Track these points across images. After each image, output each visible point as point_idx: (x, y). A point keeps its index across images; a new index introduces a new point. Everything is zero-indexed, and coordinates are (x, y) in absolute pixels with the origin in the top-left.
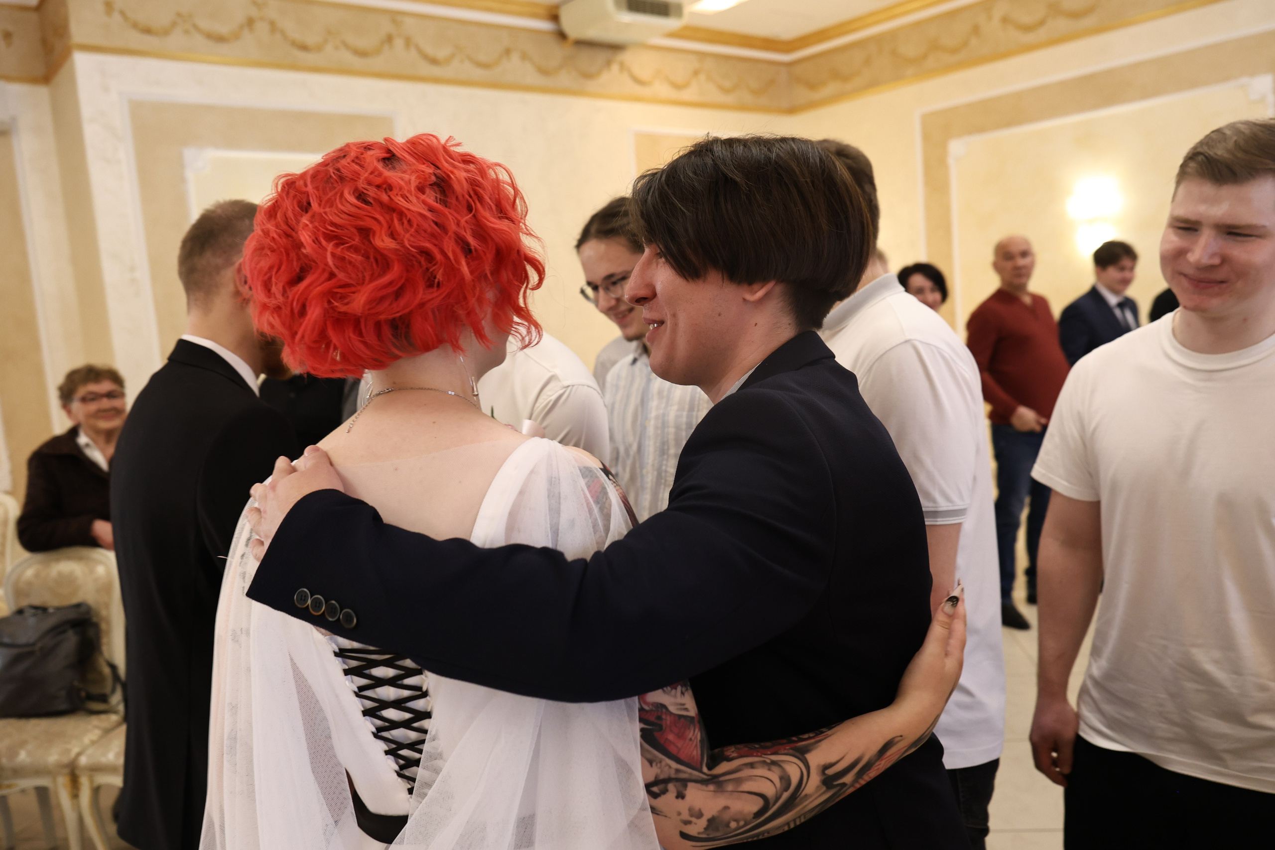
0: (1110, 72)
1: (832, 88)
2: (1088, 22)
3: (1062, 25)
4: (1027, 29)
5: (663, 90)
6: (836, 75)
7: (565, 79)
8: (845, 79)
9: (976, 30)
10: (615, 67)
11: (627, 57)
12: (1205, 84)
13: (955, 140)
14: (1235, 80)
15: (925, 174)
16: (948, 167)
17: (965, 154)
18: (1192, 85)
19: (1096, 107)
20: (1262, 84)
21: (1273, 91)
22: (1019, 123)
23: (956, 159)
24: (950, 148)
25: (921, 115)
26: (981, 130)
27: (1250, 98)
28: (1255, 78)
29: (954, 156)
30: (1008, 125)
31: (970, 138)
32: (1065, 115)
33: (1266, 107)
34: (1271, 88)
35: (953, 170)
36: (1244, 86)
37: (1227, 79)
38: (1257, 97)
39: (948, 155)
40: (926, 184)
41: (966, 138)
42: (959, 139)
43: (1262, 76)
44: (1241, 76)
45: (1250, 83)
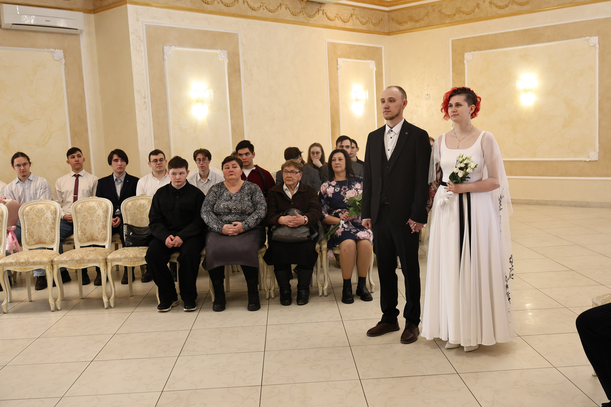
0: (535, 29)
1: (409, 25)
2: (526, 7)
3: (516, 7)
4: (500, 8)
5: (339, 23)
6: (411, 19)
7: (302, 18)
8: (417, 21)
9: (478, 6)
10: (321, 12)
11: (325, 8)
12: (573, 38)
13: (467, 53)
14: (584, 37)
15: (453, 67)
16: (464, 64)
17: (472, 59)
18: (568, 38)
19: (529, 44)
20: (595, 40)
21: (599, 43)
22: (496, 48)
23: (468, 61)
24: (465, 56)
25: (452, 40)
26: (479, 49)
27: (590, 45)
28: (592, 37)
29: (467, 60)
30: (491, 48)
31: (474, 52)
32: (516, 45)
33: (596, 49)
34: (598, 42)
35: (466, 66)
36: (588, 40)
37: (581, 37)
38: (592, 45)
39: (464, 59)
40: (453, 71)
41: (472, 52)
42: (469, 53)
43: (594, 37)
44: (586, 36)
45: (590, 39)
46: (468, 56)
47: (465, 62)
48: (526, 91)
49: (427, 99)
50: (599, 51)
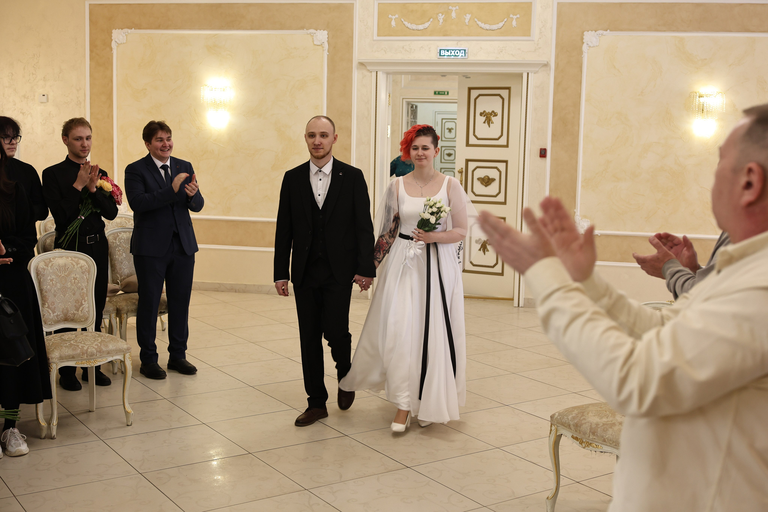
12: (290, 28)
13: (117, 30)
14: (307, 30)
15: (91, 51)
16: (111, 49)
17: (125, 42)
18: (282, 27)
19: (221, 28)
20: (322, 36)
21: (328, 41)
22: (167, 28)
23: (118, 44)
24: (113, 35)
25: (90, 4)
26: (138, 27)
27: (315, 43)
28: (319, 31)
29: (116, 42)
30: (158, 27)
31: (129, 31)
32: (200, 29)
33: (323, 50)
34: (327, 39)
35: (115, 52)
36: (312, 34)
37: (302, 28)
38: (319, 44)
39: (112, 40)
40: (91, 59)
41: (126, 30)
42: (120, 30)
43: (322, 31)
44: (310, 28)
45: (315, 33)
46: (118, 35)
47: (114, 45)
48: (216, 105)
49: (42, 103)
50: (328, 53)
